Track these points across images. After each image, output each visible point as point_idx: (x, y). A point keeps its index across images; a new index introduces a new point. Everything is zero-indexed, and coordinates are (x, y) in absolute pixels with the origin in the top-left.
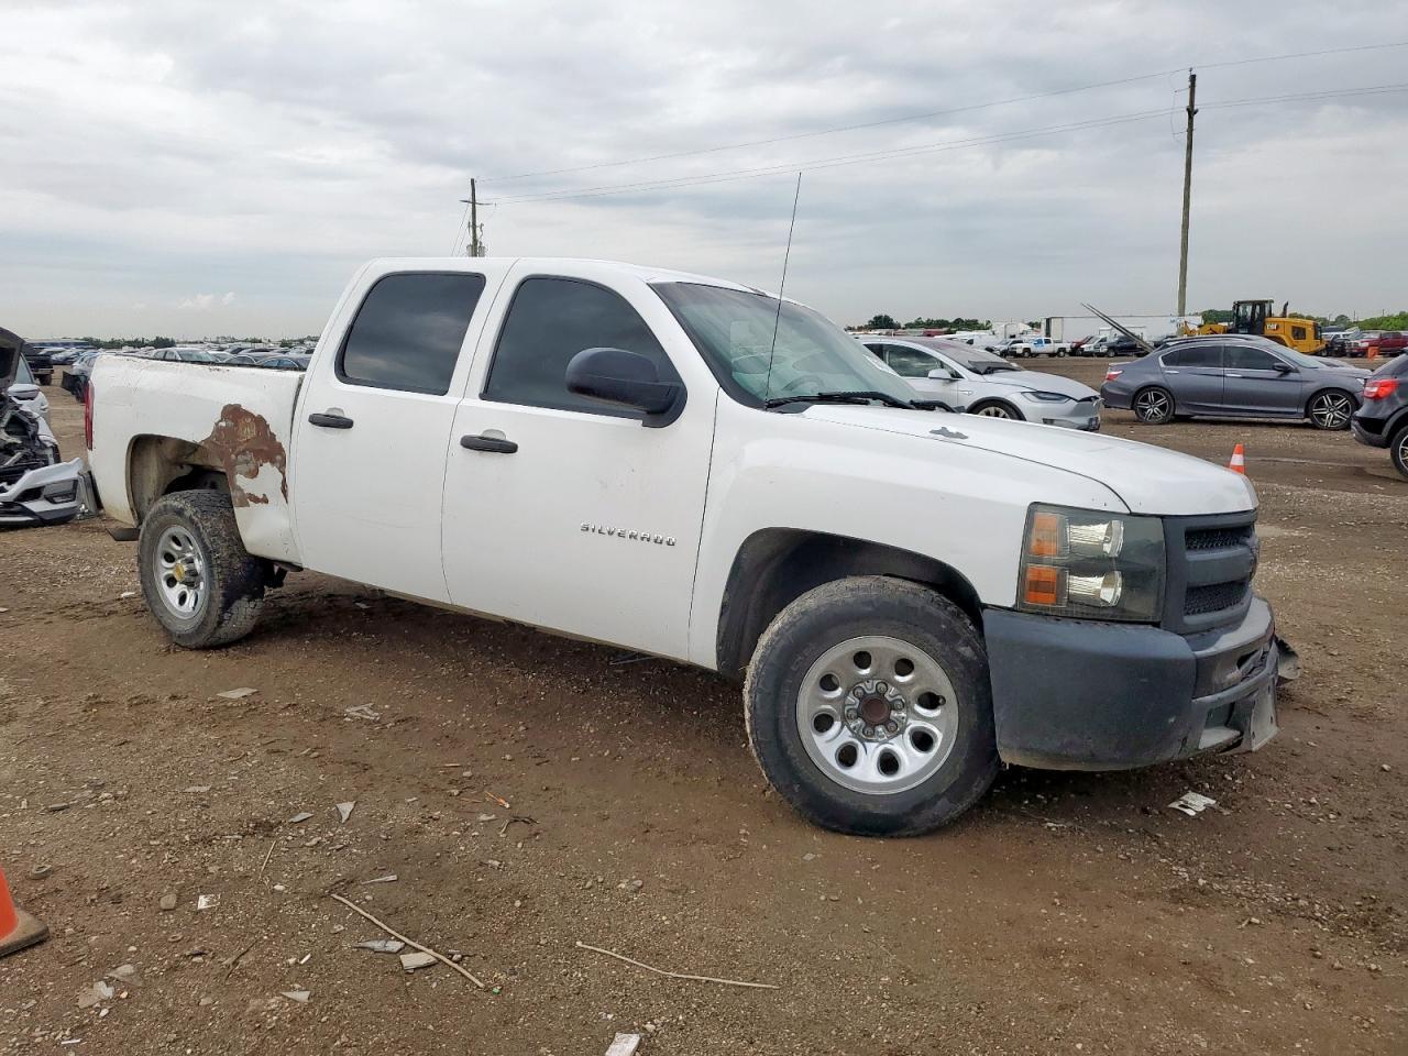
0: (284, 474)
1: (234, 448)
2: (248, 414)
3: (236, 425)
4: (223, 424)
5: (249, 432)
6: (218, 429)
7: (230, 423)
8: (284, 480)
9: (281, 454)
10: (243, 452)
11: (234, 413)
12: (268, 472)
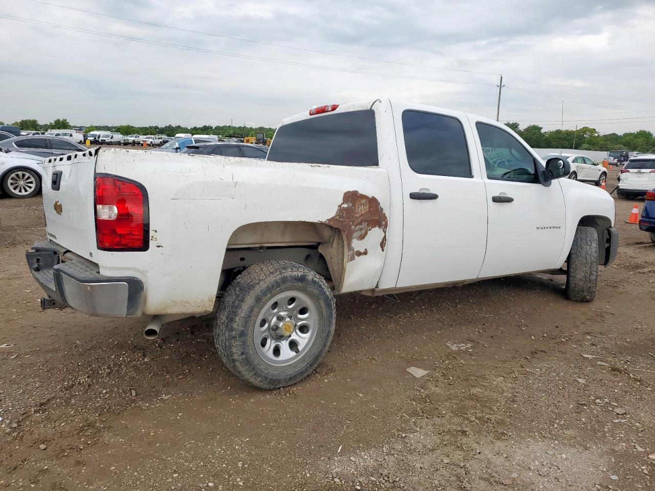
0: (385, 232)
1: (353, 221)
2: (363, 197)
3: (354, 205)
4: (345, 206)
5: (362, 209)
6: (341, 210)
7: (350, 204)
8: (385, 236)
9: (385, 221)
10: (360, 223)
11: (352, 197)
12: (375, 234)
